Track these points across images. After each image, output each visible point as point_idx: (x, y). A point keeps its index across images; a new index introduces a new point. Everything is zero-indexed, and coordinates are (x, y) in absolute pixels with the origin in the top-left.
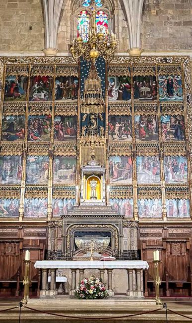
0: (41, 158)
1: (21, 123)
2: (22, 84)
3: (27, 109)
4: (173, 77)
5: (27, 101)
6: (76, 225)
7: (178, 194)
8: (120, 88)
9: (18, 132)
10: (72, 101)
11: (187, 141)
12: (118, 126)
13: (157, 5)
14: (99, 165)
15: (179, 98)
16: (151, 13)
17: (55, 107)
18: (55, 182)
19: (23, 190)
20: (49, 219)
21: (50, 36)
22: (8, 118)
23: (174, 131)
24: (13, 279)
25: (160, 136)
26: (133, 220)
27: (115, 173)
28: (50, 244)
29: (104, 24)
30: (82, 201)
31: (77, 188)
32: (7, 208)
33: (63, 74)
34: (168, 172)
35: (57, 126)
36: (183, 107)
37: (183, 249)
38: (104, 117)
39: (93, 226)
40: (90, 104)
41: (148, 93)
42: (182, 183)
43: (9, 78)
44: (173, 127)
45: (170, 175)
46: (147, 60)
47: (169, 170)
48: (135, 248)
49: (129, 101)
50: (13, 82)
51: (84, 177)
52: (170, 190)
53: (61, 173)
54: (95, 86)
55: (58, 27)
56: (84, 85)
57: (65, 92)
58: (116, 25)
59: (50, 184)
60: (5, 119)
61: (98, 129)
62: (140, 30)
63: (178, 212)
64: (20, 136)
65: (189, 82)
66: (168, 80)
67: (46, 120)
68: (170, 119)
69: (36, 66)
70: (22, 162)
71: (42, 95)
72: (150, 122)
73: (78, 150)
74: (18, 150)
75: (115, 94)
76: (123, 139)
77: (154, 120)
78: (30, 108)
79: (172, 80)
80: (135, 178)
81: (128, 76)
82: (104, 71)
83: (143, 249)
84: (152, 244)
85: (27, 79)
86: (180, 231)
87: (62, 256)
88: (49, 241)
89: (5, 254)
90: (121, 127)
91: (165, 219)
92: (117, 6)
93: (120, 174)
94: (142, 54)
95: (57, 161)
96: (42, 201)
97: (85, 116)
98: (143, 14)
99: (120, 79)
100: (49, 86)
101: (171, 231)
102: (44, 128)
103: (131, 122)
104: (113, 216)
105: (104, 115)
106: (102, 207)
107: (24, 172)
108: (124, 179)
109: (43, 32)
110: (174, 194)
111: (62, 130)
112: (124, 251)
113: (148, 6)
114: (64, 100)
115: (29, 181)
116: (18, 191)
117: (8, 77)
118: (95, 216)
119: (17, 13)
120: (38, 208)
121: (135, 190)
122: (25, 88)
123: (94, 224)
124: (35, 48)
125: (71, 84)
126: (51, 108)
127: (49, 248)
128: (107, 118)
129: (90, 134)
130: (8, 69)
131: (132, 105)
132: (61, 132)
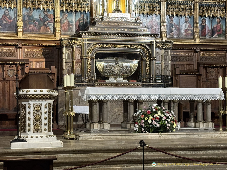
6: (98, 44)
7: (213, 11)
39: (119, 46)
48: (169, 73)
52: (204, 6)
86: (213, 54)
89: (4, 79)
91: (197, 40)
104: (145, 35)
106: (130, 23)
110: (209, 11)
123: (121, 44)
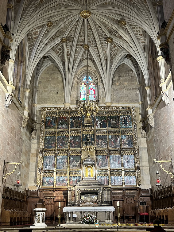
0: (64, 157)
1: (54, 140)
2: (54, 120)
3: (56, 133)
4: (127, 116)
5: (57, 129)
6: (81, 189)
7: (130, 174)
8: (101, 122)
9: (52, 144)
10: (78, 129)
11: (134, 148)
12: (100, 140)
13: (119, 80)
14: (92, 160)
15: (130, 126)
16: (116, 84)
17: (70, 132)
18: (71, 168)
19: (55, 173)
20: (68, 187)
21: (67, 97)
22: (47, 138)
23: (128, 143)
24: (51, 216)
25: (121, 145)
26: (108, 186)
27: (100, 164)
28: (69, 199)
29: (93, 89)
30: (84, 178)
31: (81, 171)
32: (48, 182)
33: (74, 116)
34: (125, 163)
35: (71, 141)
36: (132, 131)
37: (133, 200)
38: (94, 136)
40: (87, 130)
41: (115, 124)
42: (132, 168)
43: (47, 118)
44: (127, 141)
46: (114, 108)
47: (126, 162)
48: (110, 200)
49: (106, 128)
50: (49, 120)
51: (84, 166)
53: (73, 164)
54: (89, 121)
55: (71, 92)
56: (84, 121)
57: (75, 124)
58: (99, 90)
59: (68, 169)
60: (46, 138)
62: (111, 93)
63: (130, 183)
64: (53, 146)
65: (135, 119)
66: (125, 118)
67: (66, 138)
68: (126, 137)
69: (61, 112)
70: (55, 159)
71: (64, 126)
72: (116, 138)
73: (82, 153)
74: (52, 153)
75: (99, 125)
76: (103, 147)
77: (118, 138)
78: (58, 132)
79: (126, 117)
80: (109, 166)
81: (105, 116)
83: (113, 201)
84: (118, 198)
85: (56, 118)
86: (131, 192)
87: (75, 204)
88: (68, 197)
89: (47, 204)
90: (102, 141)
91: (124, 185)
92: (100, 81)
93: (102, 164)
94: (112, 105)
95: (72, 158)
96: (65, 178)
97: (84, 136)
98: (112, 85)
99: (101, 118)
100: (67, 122)
101: (127, 192)
102: (65, 142)
103: (107, 138)
104: (99, 185)
105: (94, 135)
106: (93, 180)
107: (56, 164)
108: (104, 166)
109: (63, 95)
110: (128, 174)
111: (73, 143)
112: (104, 201)
113: (115, 81)
114: (74, 128)
115: (58, 168)
116: (53, 173)
118: (90, 185)
119: (51, 85)
120: (63, 181)
121: (109, 172)
122: (55, 123)
123: (90, 189)
124: (60, 103)
125: (77, 120)
126: (68, 132)
127: (69, 201)
128: (95, 137)
129: (87, 145)
130: (47, 113)
131: (107, 130)
132: (73, 144)
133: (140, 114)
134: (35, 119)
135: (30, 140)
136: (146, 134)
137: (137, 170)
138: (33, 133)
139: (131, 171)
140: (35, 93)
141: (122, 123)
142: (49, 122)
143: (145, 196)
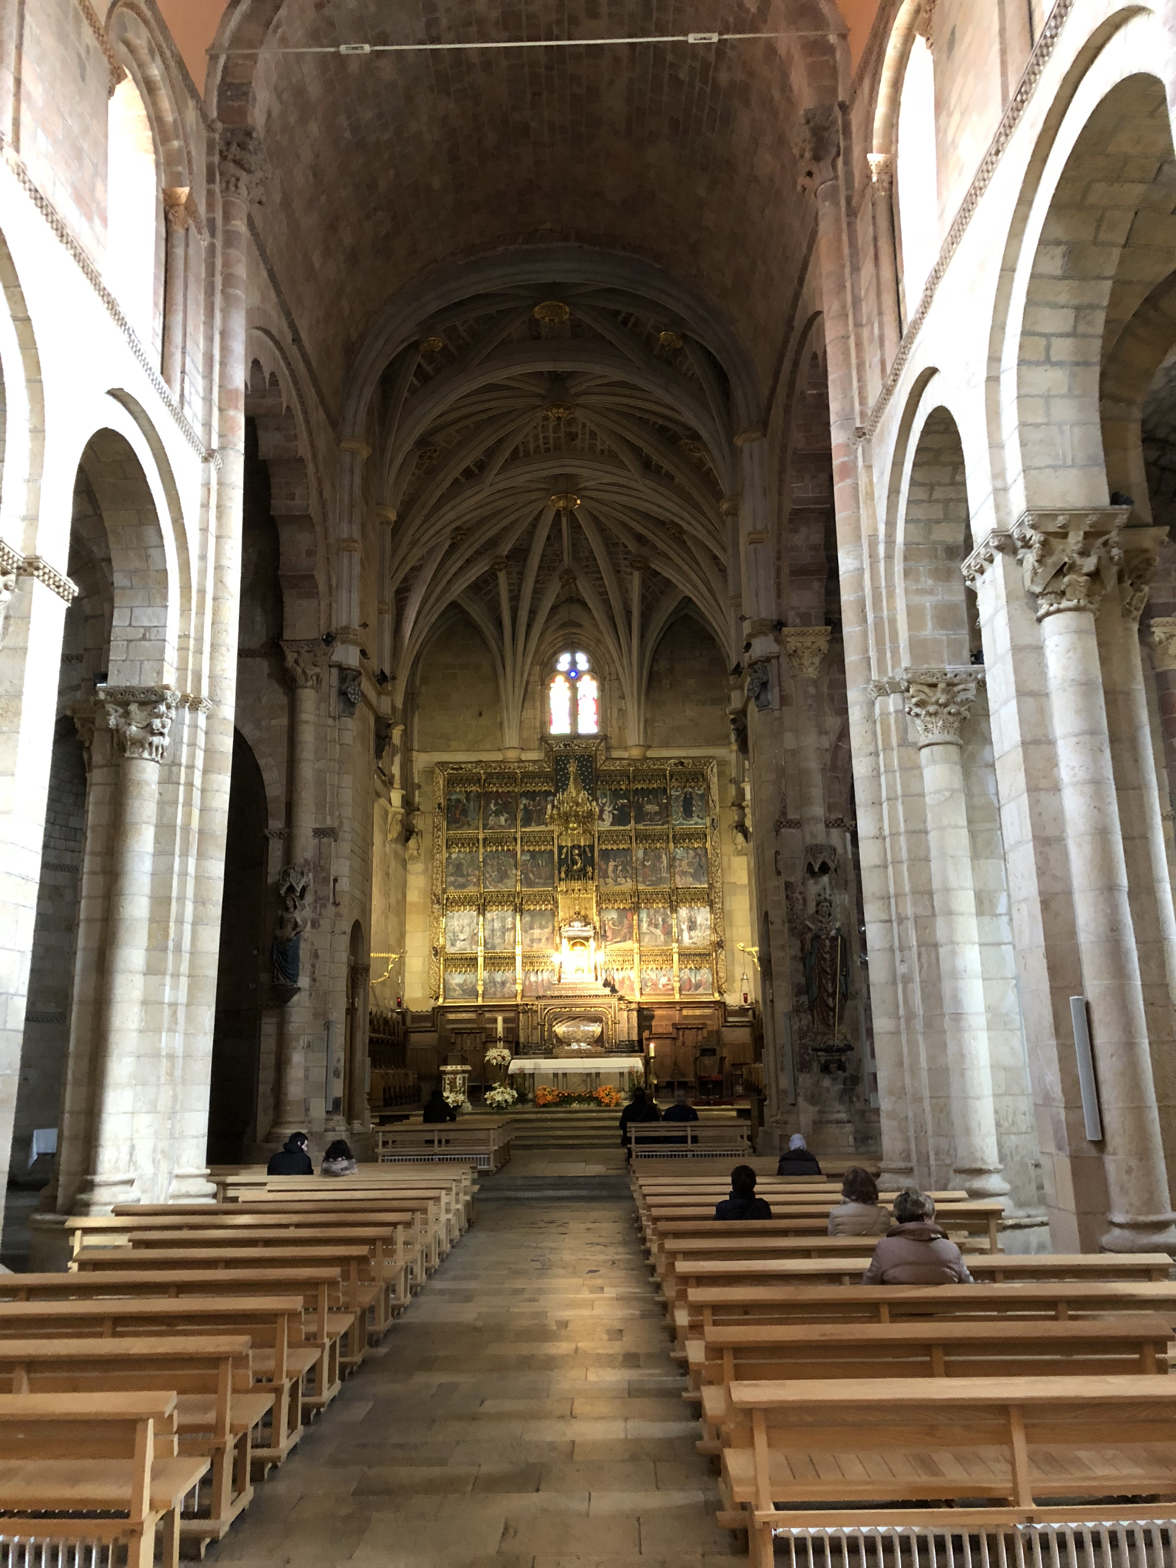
0: (505, 914)
1: (473, 863)
2: (472, 803)
3: (481, 842)
4: (692, 788)
5: (481, 830)
6: (556, 1008)
7: (696, 962)
8: (614, 807)
9: (469, 875)
10: (546, 829)
11: (711, 886)
12: (612, 864)
13: (672, 671)
14: (585, 925)
15: (700, 821)
16: (661, 686)
17: (522, 838)
18: (525, 948)
19: (481, 961)
20: (519, 1000)
21: (509, 727)
22: (454, 856)
23: (692, 871)
25: (673, 878)
26: (632, 999)
27: (609, 934)
28: (522, 1033)
30: (563, 975)
31: (557, 956)
32: (460, 985)
33: (531, 789)
34: (682, 931)
35: (525, 866)
36: (706, 835)
37: (700, 1038)
38: (592, 851)
39: (579, 1009)
41: (656, 813)
42: (702, 946)
43: (452, 795)
44: (690, 864)
45: (686, 935)
46: (654, 764)
47: (684, 927)
48: (635, 1037)
49: (628, 827)
50: (458, 801)
51: (565, 941)
52: (685, 956)
53: (533, 934)
55: (522, 712)
57: (535, 815)
58: (609, 705)
59: (519, 950)
60: (449, 858)
61: (583, 870)
63: (697, 987)
64: (472, 881)
66: (686, 794)
67: (509, 857)
68: (687, 853)
69: (490, 776)
70: (478, 921)
71: (502, 819)
72: (658, 858)
73: (557, 902)
74: (471, 903)
75: (608, 817)
76: (620, 884)
77: (664, 857)
78: (484, 840)
79: (690, 794)
80: (637, 940)
81: (627, 789)
82: (591, 781)
83: (646, 1038)
84: (660, 1030)
85: (479, 795)
87: (540, 1051)
88: (521, 1030)
90: (616, 866)
91: (677, 996)
92: (610, 675)
94: (648, 755)
95: (527, 918)
96: (509, 974)
97: (565, 850)
98: (649, 687)
99: (615, 794)
100: (512, 807)
101: (685, 1012)
102: (506, 870)
103: (631, 858)
104: (605, 996)
105: (592, 847)
106: (590, 983)
107: (481, 934)
108: (620, 942)
109: (498, 721)
110: (691, 962)
111: (532, 872)
112: (620, 1044)
113: (658, 673)
114: (533, 828)
115: (489, 946)
116: (474, 962)
117: (450, 793)
118: (581, 996)
119: (458, 690)
120: (503, 983)
121: (637, 958)
122: (477, 809)
123: (580, 1007)
124: (488, 746)
125: (543, 803)
126: (515, 839)
127: (522, 1040)
128: (596, 853)
129: (573, 878)
130: (451, 782)
131: (633, 834)
132: (531, 875)
133: (730, 781)
134: (417, 800)
135: (404, 864)
136: (745, 844)
137: (716, 951)
138: (412, 843)
139: (700, 955)
140: (413, 717)
141: (677, 808)
142: (457, 807)
143: (735, 1026)
